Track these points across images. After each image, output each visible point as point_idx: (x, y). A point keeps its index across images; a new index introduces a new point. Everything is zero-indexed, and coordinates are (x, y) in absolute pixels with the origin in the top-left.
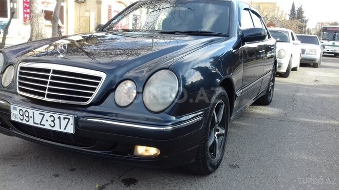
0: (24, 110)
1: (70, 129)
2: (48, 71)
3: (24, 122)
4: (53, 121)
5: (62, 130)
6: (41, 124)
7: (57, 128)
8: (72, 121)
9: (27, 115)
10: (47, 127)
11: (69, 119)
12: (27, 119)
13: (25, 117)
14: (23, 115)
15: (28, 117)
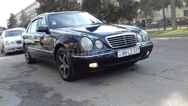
0: (124, 51)
1: (139, 52)
2: (123, 36)
3: (125, 56)
4: (135, 51)
5: (137, 53)
8: (139, 49)
9: (126, 52)
10: (133, 54)
14: (124, 53)
15: (126, 53)
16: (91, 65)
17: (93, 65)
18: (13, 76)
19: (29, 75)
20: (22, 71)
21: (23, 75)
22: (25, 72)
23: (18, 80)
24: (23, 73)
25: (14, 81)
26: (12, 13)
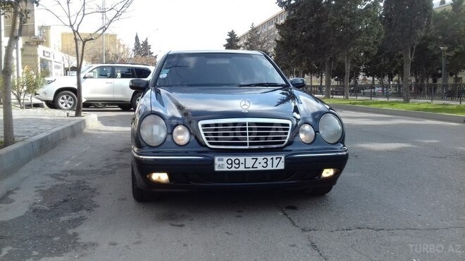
0: (233, 158)
1: (282, 166)
2: (245, 124)
3: (233, 169)
4: (266, 163)
5: (274, 168)
6: (253, 167)
7: (269, 168)
8: (283, 159)
9: (237, 162)
10: (260, 168)
11: (281, 158)
12: (237, 166)
13: (234, 165)
14: (232, 164)
15: (239, 164)
16: (156, 176)
17: (159, 178)
26: (233, 31)
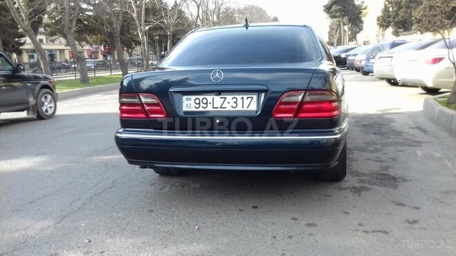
18: (400, 148)
19: (368, 143)
20: (378, 154)
21: (379, 146)
22: (371, 152)
23: (389, 140)
24: (378, 150)
25: (396, 140)
